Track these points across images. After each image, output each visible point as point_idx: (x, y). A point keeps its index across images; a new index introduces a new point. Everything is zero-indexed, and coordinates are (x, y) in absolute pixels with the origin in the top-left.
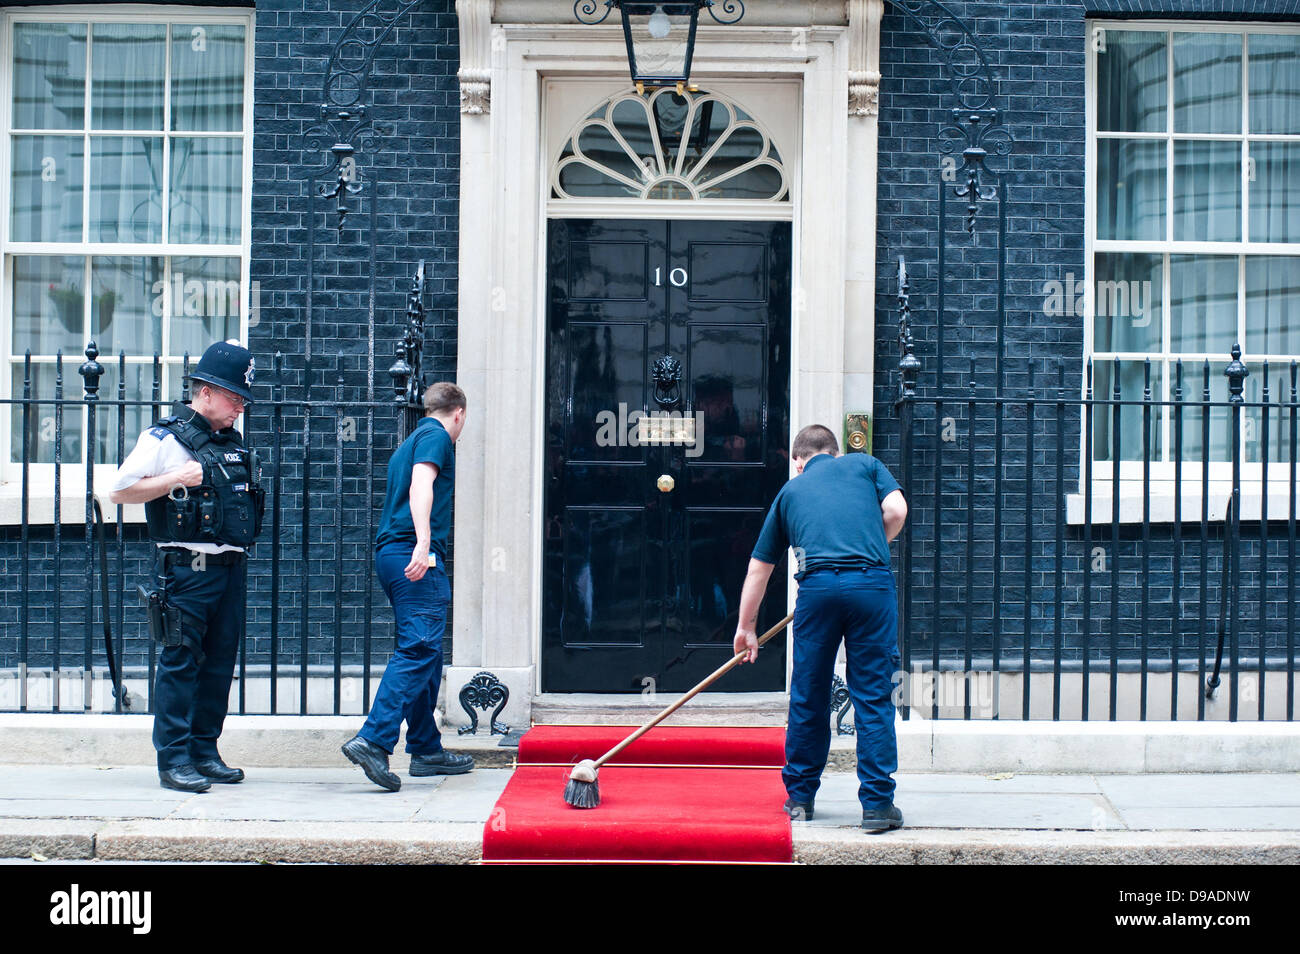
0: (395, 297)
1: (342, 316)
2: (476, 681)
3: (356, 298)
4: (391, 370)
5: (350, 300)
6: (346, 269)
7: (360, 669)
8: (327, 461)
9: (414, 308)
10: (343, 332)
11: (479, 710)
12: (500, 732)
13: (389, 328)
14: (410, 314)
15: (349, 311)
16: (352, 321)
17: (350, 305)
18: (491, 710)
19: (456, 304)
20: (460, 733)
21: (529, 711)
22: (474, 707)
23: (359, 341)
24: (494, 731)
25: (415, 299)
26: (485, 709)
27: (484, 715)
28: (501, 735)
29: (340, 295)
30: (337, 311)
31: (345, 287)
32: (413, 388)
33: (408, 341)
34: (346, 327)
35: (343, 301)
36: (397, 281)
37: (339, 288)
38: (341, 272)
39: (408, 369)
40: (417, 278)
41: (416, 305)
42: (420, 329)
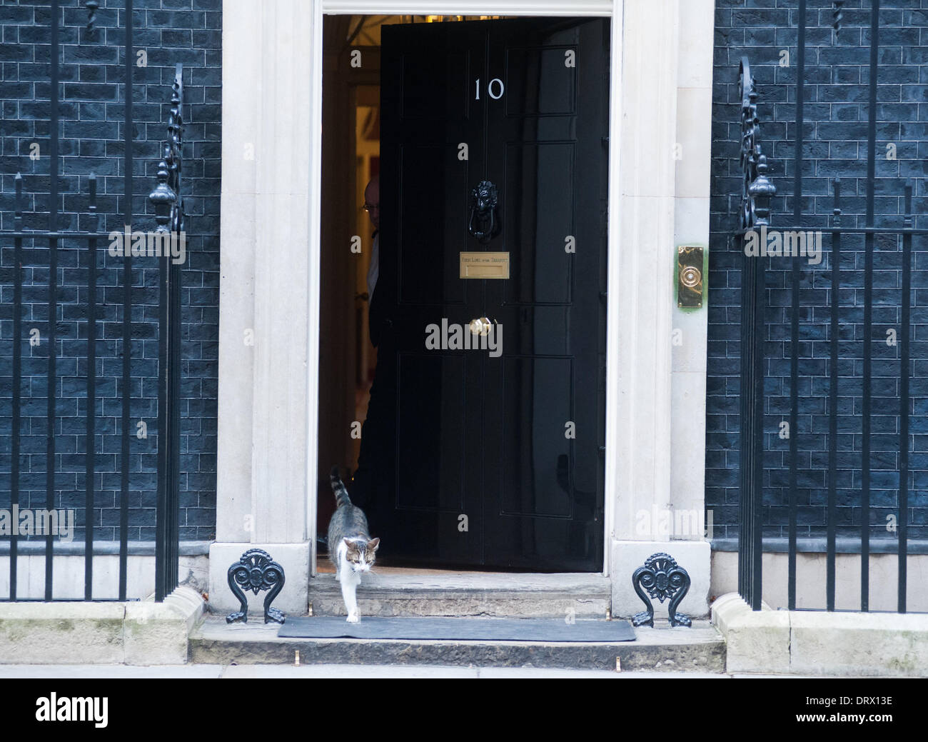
0: (148, 107)
1: (85, 130)
2: (246, 559)
3: (101, 109)
4: (152, 195)
5: (95, 112)
6: (89, 73)
7: (115, 545)
8: (67, 301)
9: (175, 122)
10: (86, 148)
11: (249, 594)
12: (276, 621)
13: (140, 144)
14: (171, 129)
15: (93, 124)
16: (97, 136)
17: (93, 116)
18: (263, 594)
19: (218, 116)
20: (229, 621)
21: (306, 595)
22: (243, 590)
23: (105, 160)
24: (268, 619)
25: (175, 111)
26: (256, 593)
27: (255, 600)
28: (276, 624)
29: (82, 105)
30: (80, 124)
31: (89, 96)
32: (174, 216)
33: (169, 162)
34: (89, 143)
35: (85, 113)
36: (148, 89)
37: (80, 96)
38: (83, 78)
39: (172, 195)
40: (177, 86)
41: (177, 120)
42: (179, 146)
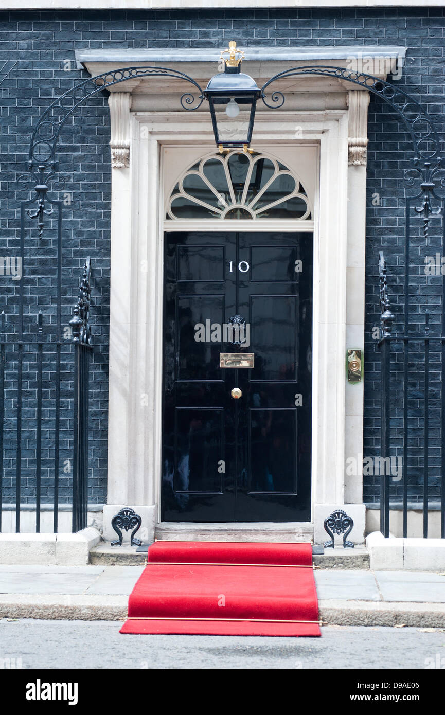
0: (73, 279)
1: (41, 291)
2: (122, 513)
3: (49, 281)
4: (71, 322)
5: (45, 282)
6: (43, 262)
7: (52, 506)
9: (84, 285)
10: (41, 301)
11: (123, 531)
12: (137, 544)
13: (69, 298)
14: (82, 288)
15: (45, 288)
16: (46, 294)
17: (45, 284)
18: (130, 531)
19: (109, 284)
20: (112, 545)
21: (154, 532)
22: (120, 529)
23: (51, 307)
24: (133, 543)
25: (85, 280)
26: (127, 530)
27: (127, 534)
28: (137, 546)
29: (39, 279)
30: (38, 288)
31: (43, 274)
32: (84, 334)
33: (81, 305)
34: (43, 298)
35: (41, 283)
36: (73, 270)
37: (38, 274)
38: (40, 265)
39: (81, 321)
40: (86, 267)
41: (85, 284)
42: (88, 298)
